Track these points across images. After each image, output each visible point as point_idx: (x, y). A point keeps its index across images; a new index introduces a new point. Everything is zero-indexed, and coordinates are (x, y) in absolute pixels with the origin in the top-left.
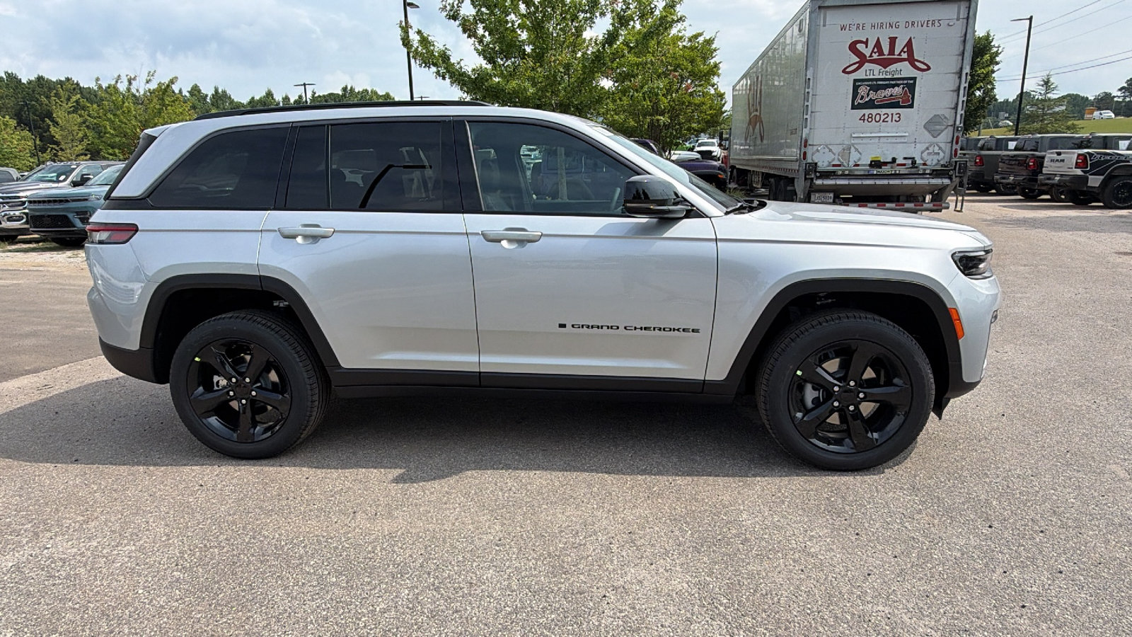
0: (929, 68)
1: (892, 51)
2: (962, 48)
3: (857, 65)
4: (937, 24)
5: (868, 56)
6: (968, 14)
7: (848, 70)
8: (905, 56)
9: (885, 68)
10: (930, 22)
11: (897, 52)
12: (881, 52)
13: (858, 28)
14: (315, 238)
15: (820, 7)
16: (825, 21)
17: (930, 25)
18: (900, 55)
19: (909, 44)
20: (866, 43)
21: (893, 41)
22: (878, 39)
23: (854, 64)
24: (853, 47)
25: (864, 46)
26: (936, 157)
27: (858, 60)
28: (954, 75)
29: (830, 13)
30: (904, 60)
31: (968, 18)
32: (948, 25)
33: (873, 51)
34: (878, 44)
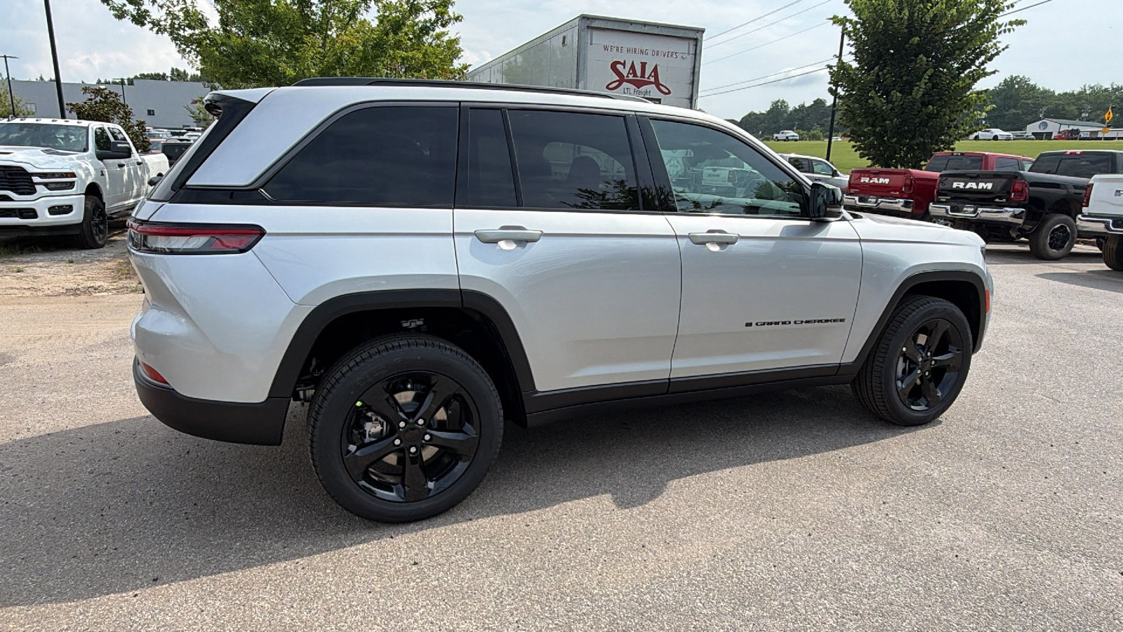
0: (669, 92)
1: (643, 74)
2: (692, 79)
3: (617, 83)
4: (674, 56)
5: (625, 75)
6: (696, 50)
7: (610, 87)
8: (652, 79)
9: (638, 88)
10: (670, 54)
11: (647, 76)
12: (635, 75)
13: (617, 50)
14: (522, 242)
15: (588, 27)
16: (591, 41)
17: (669, 56)
18: (648, 78)
19: (655, 70)
20: (624, 64)
21: (644, 65)
22: (633, 63)
23: (614, 82)
24: (614, 66)
25: (622, 67)
26: (676, 169)
27: (618, 79)
28: (686, 100)
29: (595, 33)
30: (651, 83)
31: (695, 54)
32: (682, 57)
33: (629, 73)
34: (633, 67)
